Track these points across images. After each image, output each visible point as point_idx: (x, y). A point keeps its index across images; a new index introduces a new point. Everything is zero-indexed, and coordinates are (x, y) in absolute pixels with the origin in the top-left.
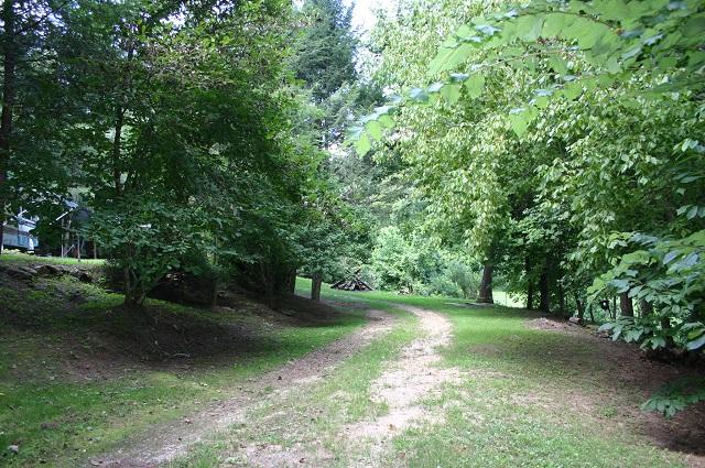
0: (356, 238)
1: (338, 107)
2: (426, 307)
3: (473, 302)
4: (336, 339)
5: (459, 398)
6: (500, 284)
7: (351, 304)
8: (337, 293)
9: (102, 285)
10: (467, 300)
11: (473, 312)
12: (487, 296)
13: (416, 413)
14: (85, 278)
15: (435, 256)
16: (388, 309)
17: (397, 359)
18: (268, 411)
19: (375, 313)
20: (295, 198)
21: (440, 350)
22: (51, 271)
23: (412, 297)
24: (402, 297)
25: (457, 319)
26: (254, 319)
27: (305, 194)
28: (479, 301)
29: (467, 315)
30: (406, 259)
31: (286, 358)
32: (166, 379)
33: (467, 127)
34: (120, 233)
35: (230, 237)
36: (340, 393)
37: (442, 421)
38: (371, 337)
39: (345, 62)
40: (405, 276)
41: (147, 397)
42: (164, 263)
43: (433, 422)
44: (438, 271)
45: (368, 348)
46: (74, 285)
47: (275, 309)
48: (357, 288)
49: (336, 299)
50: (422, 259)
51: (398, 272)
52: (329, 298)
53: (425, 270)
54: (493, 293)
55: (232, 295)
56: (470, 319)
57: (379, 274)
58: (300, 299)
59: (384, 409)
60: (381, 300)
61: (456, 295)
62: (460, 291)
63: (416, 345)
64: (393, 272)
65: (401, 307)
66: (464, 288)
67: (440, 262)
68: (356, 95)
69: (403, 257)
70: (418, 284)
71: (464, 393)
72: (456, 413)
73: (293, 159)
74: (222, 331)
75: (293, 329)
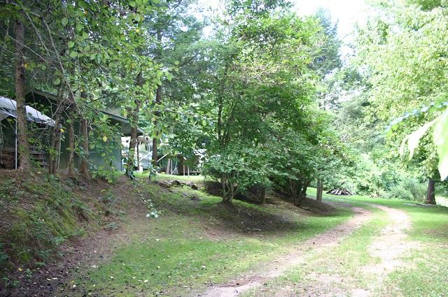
0: (348, 164)
1: (332, 84)
2: (390, 206)
3: (422, 203)
4: (339, 223)
5: (422, 257)
6: (440, 192)
7: (340, 203)
8: (330, 197)
9: (203, 191)
10: (416, 202)
11: (421, 209)
12: (431, 200)
13: (397, 263)
14: (194, 187)
15: (393, 173)
16: (365, 206)
17: (379, 236)
18: (314, 258)
19: (357, 209)
20: (315, 143)
21: (406, 232)
22: (178, 183)
23: (379, 199)
24: (372, 200)
25: (413, 214)
26: (288, 211)
27: (320, 139)
28: (426, 203)
29: (419, 211)
30: (373, 175)
31: (313, 233)
32: (254, 241)
33: (422, 100)
34: (231, 164)
35: (284, 165)
36: (351, 252)
37: (415, 268)
38: (360, 223)
39: (335, 55)
40: (373, 186)
41: (251, 249)
42: (252, 180)
43: (409, 267)
44: (395, 182)
45: (360, 229)
46: (190, 191)
47: (298, 206)
48: (342, 194)
49: (330, 200)
50: (384, 176)
51: (368, 183)
52: (326, 200)
53: (386, 183)
54: (436, 197)
55: (272, 197)
56: (421, 214)
57: (356, 185)
58: (311, 200)
59: (378, 260)
60: (360, 201)
61: (409, 199)
62: (411, 196)
63: (389, 228)
64: (365, 184)
65: (374, 206)
66: (414, 194)
67: (396, 177)
68: (343, 76)
69: (371, 174)
70: (381, 191)
71: (425, 255)
72: (421, 264)
73: (314, 120)
74: (272, 218)
75: (312, 218)
